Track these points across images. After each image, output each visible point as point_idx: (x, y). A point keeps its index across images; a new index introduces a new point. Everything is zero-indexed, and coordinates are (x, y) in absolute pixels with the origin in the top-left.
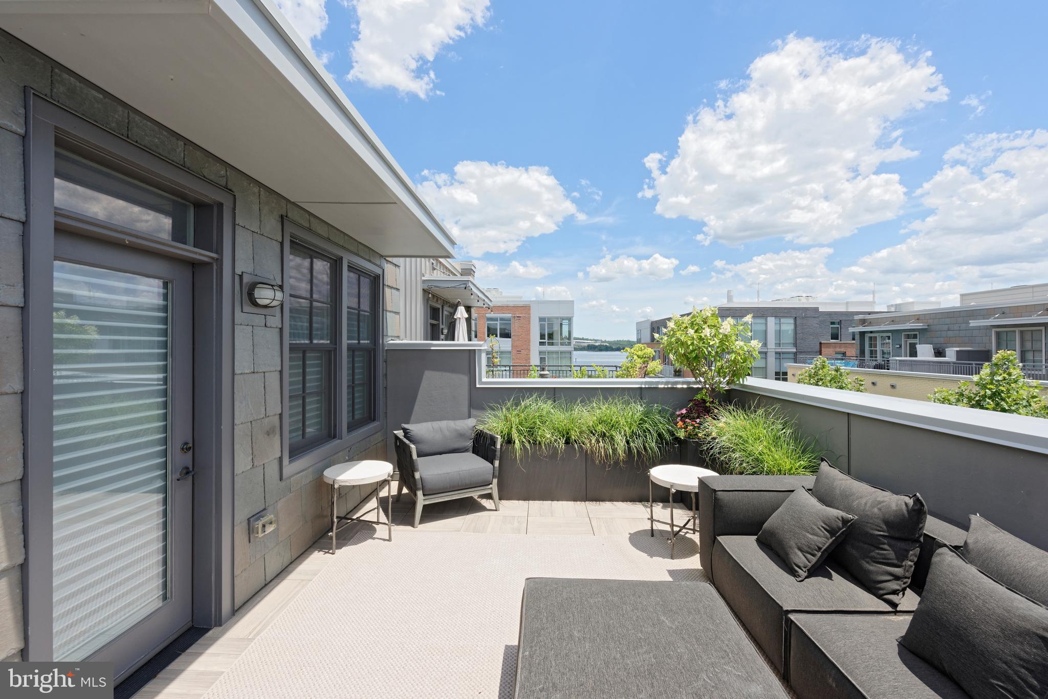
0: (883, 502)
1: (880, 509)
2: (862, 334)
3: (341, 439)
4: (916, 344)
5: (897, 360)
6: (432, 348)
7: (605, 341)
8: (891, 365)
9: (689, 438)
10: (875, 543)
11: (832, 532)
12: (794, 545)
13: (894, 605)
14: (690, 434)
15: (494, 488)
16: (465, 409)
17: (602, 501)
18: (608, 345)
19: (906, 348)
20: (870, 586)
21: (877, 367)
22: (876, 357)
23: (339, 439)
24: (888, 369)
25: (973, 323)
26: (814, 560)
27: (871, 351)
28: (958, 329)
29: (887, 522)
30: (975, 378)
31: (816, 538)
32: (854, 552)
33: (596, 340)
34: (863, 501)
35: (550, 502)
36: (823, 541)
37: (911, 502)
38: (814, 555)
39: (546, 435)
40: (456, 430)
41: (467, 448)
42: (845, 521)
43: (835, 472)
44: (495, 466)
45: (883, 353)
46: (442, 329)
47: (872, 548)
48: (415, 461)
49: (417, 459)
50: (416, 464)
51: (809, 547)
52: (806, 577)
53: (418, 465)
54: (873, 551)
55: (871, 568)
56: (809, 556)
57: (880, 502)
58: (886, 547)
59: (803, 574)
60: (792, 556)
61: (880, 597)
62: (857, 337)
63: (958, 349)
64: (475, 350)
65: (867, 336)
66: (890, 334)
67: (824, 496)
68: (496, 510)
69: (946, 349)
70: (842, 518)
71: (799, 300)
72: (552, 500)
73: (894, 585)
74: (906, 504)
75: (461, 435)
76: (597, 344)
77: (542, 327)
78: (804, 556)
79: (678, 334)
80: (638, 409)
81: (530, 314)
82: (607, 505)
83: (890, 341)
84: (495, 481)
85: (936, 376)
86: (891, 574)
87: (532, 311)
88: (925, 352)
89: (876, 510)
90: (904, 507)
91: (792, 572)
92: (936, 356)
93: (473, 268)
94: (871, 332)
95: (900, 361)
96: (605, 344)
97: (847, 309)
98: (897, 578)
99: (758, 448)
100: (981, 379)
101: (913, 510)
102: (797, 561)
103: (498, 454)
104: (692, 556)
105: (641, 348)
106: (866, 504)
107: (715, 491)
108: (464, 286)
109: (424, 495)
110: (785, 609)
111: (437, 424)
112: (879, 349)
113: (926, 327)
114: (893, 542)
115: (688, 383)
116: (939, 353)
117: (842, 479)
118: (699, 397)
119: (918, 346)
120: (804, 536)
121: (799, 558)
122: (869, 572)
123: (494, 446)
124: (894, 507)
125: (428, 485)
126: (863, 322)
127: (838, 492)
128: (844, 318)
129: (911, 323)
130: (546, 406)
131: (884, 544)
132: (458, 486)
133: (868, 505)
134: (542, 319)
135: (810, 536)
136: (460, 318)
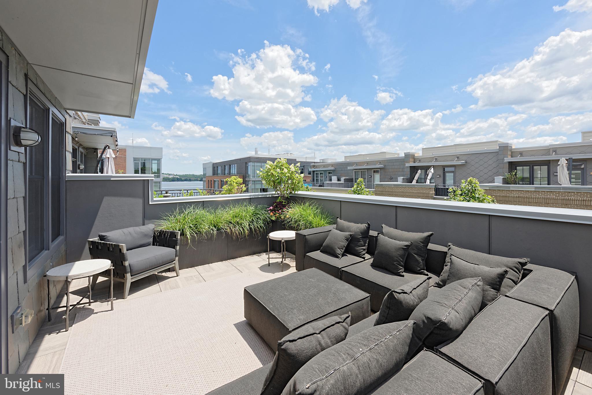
0: (360, 227)
1: (359, 229)
2: (314, 171)
3: (49, 250)
4: (332, 176)
5: (326, 183)
6: (112, 179)
7: (177, 175)
8: (324, 185)
9: (277, 219)
10: (358, 240)
11: (347, 240)
12: (337, 247)
13: (364, 258)
14: (277, 218)
15: (176, 264)
16: (140, 220)
17: (236, 258)
18: (178, 177)
19: (328, 179)
20: (358, 255)
21: (320, 186)
22: (318, 182)
23: (46, 250)
24: (324, 187)
25: (349, 168)
26: (343, 251)
27: (317, 179)
28: (344, 170)
29: (361, 233)
30: (353, 189)
31: (343, 243)
32: (353, 245)
33: (169, 174)
34: (354, 228)
35: (208, 265)
36: (345, 243)
37: (367, 225)
38: (343, 249)
39: (205, 227)
40: (142, 233)
41: (149, 243)
42: (351, 235)
43: (342, 221)
44: (177, 249)
45: (321, 180)
46: (79, 165)
47: (358, 242)
48: (125, 254)
49: (126, 253)
50: (125, 256)
51: (342, 247)
52: (342, 257)
53: (127, 257)
54: (358, 243)
55: (358, 249)
56: (342, 250)
57: (359, 227)
58: (361, 241)
59: (341, 256)
60: (337, 251)
61: (361, 257)
62: (312, 173)
63: (344, 178)
64: (148, 180)
65: (315, 172)
66: (323, 172)
67: (341, 229)
68: (177, 276)
69: (341, 178)
70: (350, 234)
71: (288, 155)
72: (209, 264)
73: (364, 252)
74: (366, 226)
75: (146, 235)
76: (170, 177)
77: (136, 165)
78: (340, 250)
79: (272, 171)
80: (251, 209)
81: (126, 155)
82: (239, 259)
83: (323, 175)
84: (177, 258)
85: (339, 189)
86: (363, 249)
87: (127, 153)
88: (334, 179)
89: (358, 230)
90: (365, 227)
91: (337, 257)
92: (338, 181)
93: (99, 120)
94: (317, 171)
95: (328, 183)
96: (176, 177)
97: (306, 160)
98: (364, 250)
99: (310, 218)
100: (354, 189)
101: (368, 227)
102: (338, 252)
103: (179, 242)
104: (289, 269)
105: (235, 178)
106: (355, 229)
107: (305, 236)
108: (111, 134)
109: (131, 276)
110: (339, 268)
111: (126, 230)
112: (319, 178)
113: (335, 169)
114: (363, 239)
115: (272, 194)
116: (339, 180)
117: (346, 223)
118: (278, 201)
119: (332, 177)
120: (340, 243)
121: (339, 252)
122: (358, 250)
123: (175, 238)
124: (363, 228)
125: (135, 268)
126: (314, 166)
127: (345, 227)
128: (305, 164)
129: (331, 167)
130: (200, 212)
131: (361, 240)
132: (155, 265)
133: (356, 229)
134: (135, 159)
135: (342, 243)
136: (109, 158)
